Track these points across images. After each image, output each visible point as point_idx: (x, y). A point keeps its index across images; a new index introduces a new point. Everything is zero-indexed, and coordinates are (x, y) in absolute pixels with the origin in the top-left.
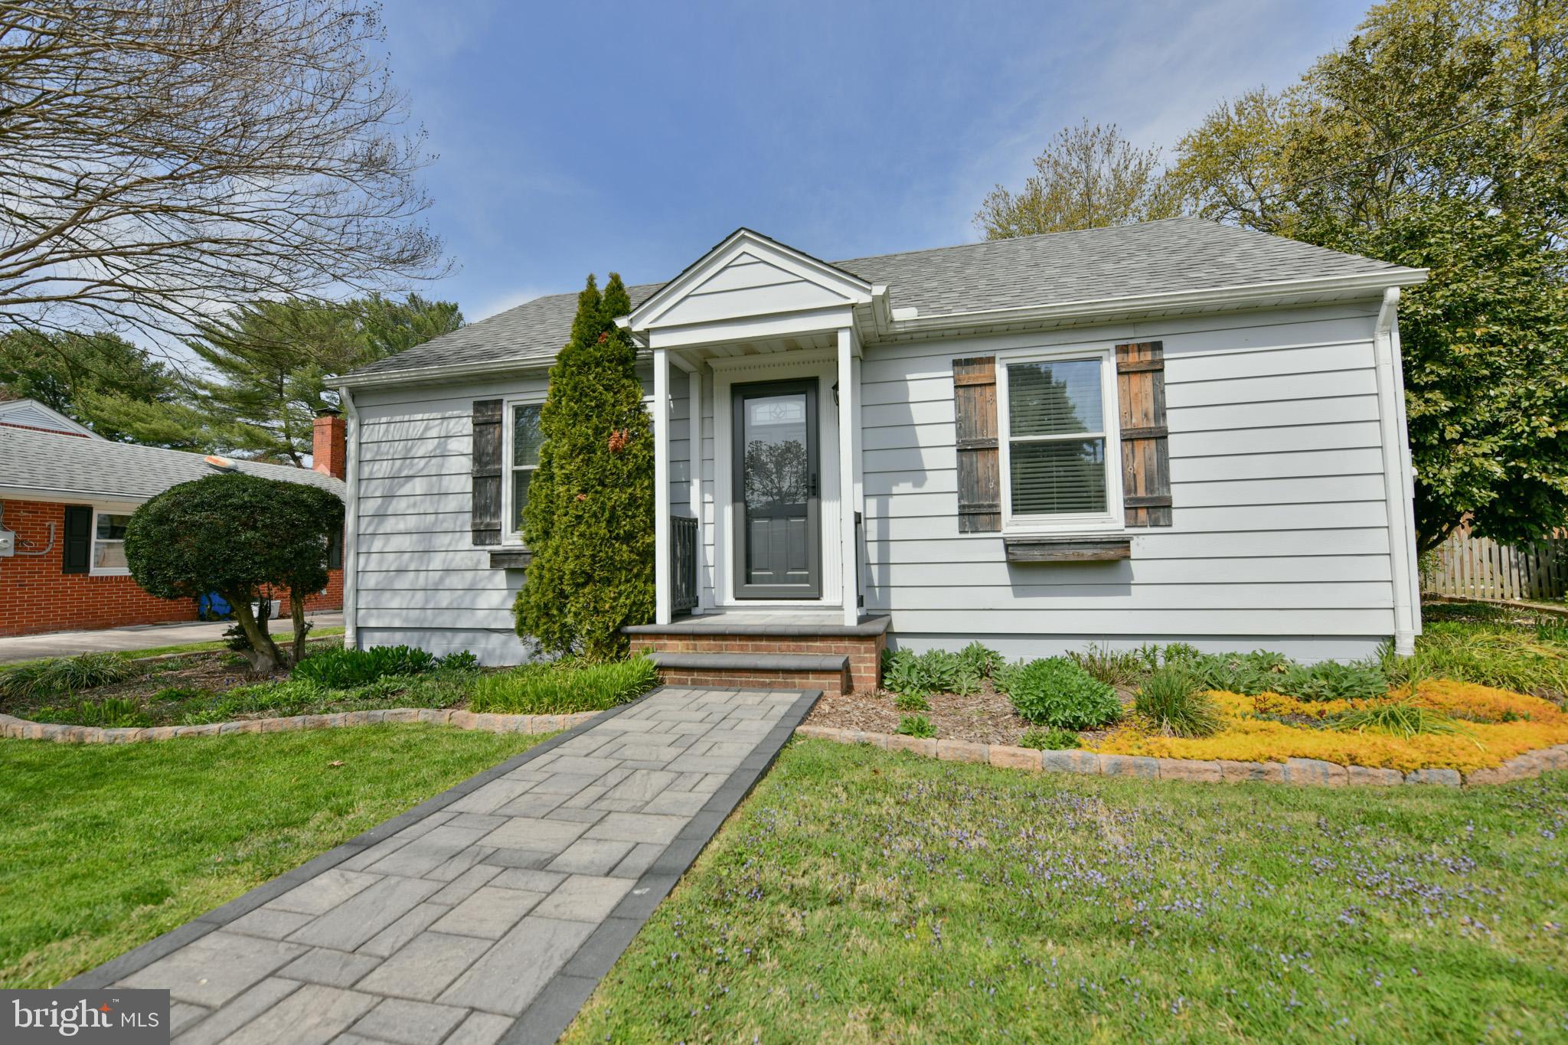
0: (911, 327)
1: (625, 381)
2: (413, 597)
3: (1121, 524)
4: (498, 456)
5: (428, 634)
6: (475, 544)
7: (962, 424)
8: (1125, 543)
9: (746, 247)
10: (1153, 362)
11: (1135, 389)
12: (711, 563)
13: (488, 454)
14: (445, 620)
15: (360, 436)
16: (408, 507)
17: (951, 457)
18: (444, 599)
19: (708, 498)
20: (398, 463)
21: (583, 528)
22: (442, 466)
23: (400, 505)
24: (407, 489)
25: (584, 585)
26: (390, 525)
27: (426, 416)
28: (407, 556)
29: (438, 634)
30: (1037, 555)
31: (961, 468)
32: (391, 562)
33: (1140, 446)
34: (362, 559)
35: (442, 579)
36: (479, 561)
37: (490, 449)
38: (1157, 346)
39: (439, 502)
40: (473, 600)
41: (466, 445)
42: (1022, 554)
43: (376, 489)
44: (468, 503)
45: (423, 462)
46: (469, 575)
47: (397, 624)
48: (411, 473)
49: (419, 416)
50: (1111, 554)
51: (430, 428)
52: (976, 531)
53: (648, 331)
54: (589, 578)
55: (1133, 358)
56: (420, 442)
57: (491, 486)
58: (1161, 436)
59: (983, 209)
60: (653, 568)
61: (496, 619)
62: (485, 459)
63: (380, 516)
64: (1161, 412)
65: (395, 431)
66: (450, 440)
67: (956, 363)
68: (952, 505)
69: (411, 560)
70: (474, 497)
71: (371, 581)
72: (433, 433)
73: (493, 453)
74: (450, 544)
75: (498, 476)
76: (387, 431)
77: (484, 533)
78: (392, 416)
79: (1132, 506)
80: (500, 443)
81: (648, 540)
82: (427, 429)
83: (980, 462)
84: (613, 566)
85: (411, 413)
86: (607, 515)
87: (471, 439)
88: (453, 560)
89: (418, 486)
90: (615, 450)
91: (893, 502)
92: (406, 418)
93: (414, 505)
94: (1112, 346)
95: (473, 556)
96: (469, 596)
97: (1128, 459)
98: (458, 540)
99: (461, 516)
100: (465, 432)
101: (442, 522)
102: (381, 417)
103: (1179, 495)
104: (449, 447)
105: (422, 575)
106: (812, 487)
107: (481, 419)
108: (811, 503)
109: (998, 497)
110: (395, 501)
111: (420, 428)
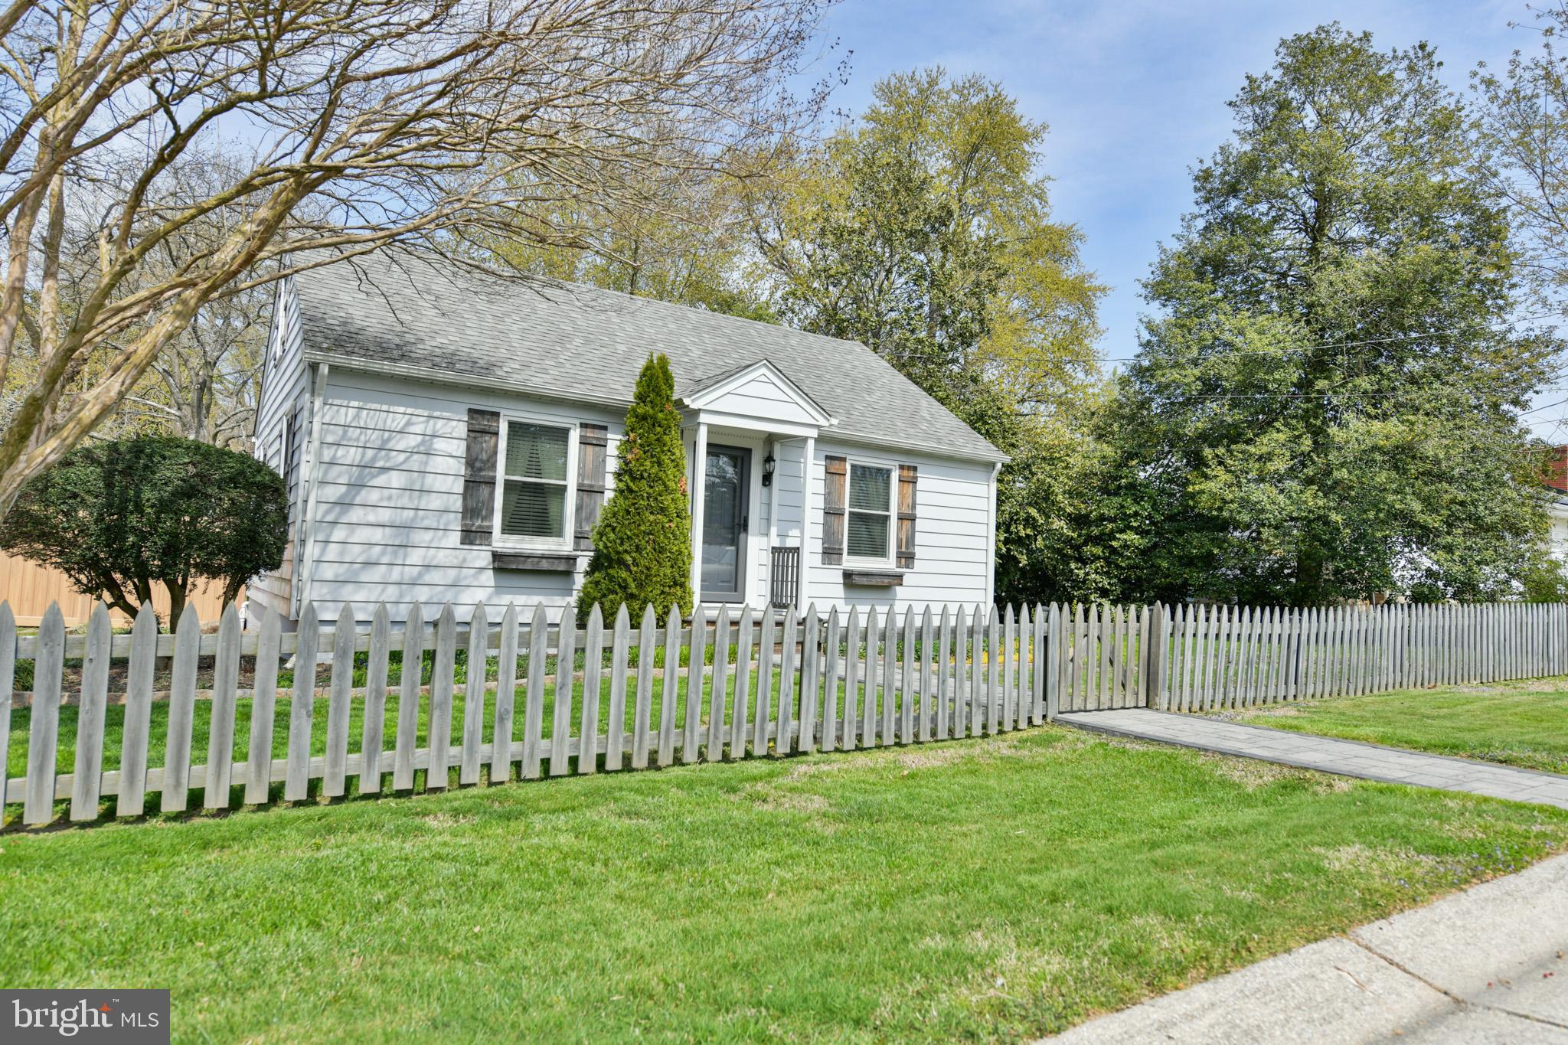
2: (383, 590)
3: (894, 566)
4: (491, 463)
6: (463, 542)
7: (828, 496)
8: (900, 577)
9: (766, 371)
10: (913, 477)
11: (905, 491)
13: (482, 461)
16: (381, 499)
17: (820, 516)
18: (422, 594)
20: (371, 452)
22: (426, 463)
23: (374, 496)
24: (381, 480)
26: (355, 515)
27: (409, 411)
28: (378, 549)
30: (864, 581)
31: (825, 523)
32: (355, 553)
33: (905, 522)
35: (420, 574)
36: (464, 560)
37: (484, 456)
38: (915, 469)
39: (420, 498)
40: (456, 596)
41: (459, 448)
42: (857, 580)
43: (339, 476)
44: (458, 504)
45: (402, 457)
46: (452, 573)
48: (387, 465)
49: (402, 409)
50: (893, 582)
51: (414, 423)
52: (829, 564)
53: (697, 409)
55: (905, 473)
56: (399, 436)
57: (483, 491)
58: (913, 519)
62: (478, 464)
63: (344, 504)
64: (914, 506)
65: (368, 419)
66: (436, 440)
67: (827, 457)
68: (819, 546)
69: (383, 553)
70: (465, 499)
71: (328, 572)
72: (418, 429)
73: (487, 460)
74: (432, 541)
75: (492, 483)
76: (357, 416)
77: (472, 535)
78: (366, 401)
79: (899, 556)
80: (495, 453)
82: (409, 423)
83: (834, 521)
85: (390, 404)
87: (463, 444)
88: (434, 557)
89: (396, 479)
92: (385, 407)
93: (390, 498)
94: (897, 464)
95: (461, 554)
96: (452, 591)
97: (899, 529)
98: (441, 539)
99: (445, 515)
100: (455, 435)
101: (423, 519)
102: (350, 400)
103: (919, 552)
104: (435, 446)
105: (397, 570)
106: (744, 527)
107: (477, 427)
108: (742, 536)
109: (841, 543)
110: (364, 492)
111: (399, 422)
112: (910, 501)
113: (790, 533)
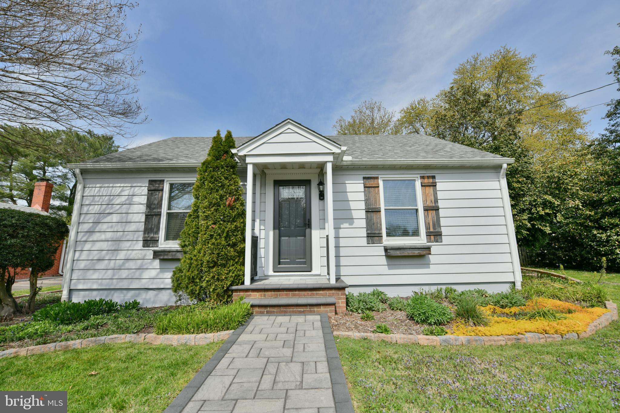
0: (349, 163)
1: (233, 176)
2: (106, 273)
3: (425, 241)
4: (160, 205)
5: (113, 292)
6: (144, 246)
7: (367, 201)
8: (429, 248)
9: (290, 126)
10: (433, 183)
11: (427, 192)
12: (263, 256)
13: (154, 204)
14: (124, 284)
15: (83, 193)
16: (108, 228)
17: (363, 214)
18: (124, 274)
19: (262, 227)
20: (104, 206)
21: (213, 240)
22: (129, 209)
23: (104, 227)
24: (108, 219)
25: (213, 267)
26: (96, 237)
27: (122, 185)
28: (104, 252)
29: (119, 292)
30: (398, 253)
31: (367, 218)
32: (95, 255)
33: (430, 212)
34: (77, 254)
35: (123, 264)
36: (145, 255)
37: (156, 202)
38: (434, 177)
39: (125, 226)
40: (140, 275)
41: (144, 200)
42: (393, 253)
43: (90, 219)
44: (142, 227)
45: (119, 206)
46: (139, 262)
47: (95, 287)
48: (111, 211)
49: (119, 185)
50: (424, 252)
51: (124, 191)
52: (374, 243)
53: (245, 156)
54: (215, 264)
55: (426, 181)
56: (118, 197)
57: (155, 219)
58: (437, 209)
59: (336, 124)
60: (244, 259)
61: (152, 283)
62: (153, 206)
63: (91, 232)
64: (436, 201)
65: (104, 191)
66: (134, 197)
67: (364, 178)
68: (364, 233)
69: (107, 254)
70: (145, 224)
71: (82, 265)
72: (126, 193)
73: (158, 204)
74: (130, 247)
75: (159, 215)
76: (99, 191)
77: (149, 242)
78: (103, 184)
79: (429, 234)
80: (162, 200)
81: (242, 246)
82: (122, 191)
83: (374, 216)
84: (228, 259)
85: (113, 183)
86: (225, 234)
87: (146, 197)
88: (131, 254)
89: (115, 218)
90: (229, 205)
91: (341, 231)
92: (111, 185)
93: (112, 227)
94: (419, 176)
95: (143, 252)
96: (138, 272)
97: (426, 217)
98: (135, 245)
99: (137, 233)
100: (143, 193)
101: (126, 236)
102: (96, 184)
103: (444, 231)
104: (134, 200)
105: (113, 262)
106: (308, 224)
107: (152, 188)
108: (308, 230)
109: (381, 229)
110: (100, 225)
111: (118, 190)
112: (432, 198)
113: (342, 226)
